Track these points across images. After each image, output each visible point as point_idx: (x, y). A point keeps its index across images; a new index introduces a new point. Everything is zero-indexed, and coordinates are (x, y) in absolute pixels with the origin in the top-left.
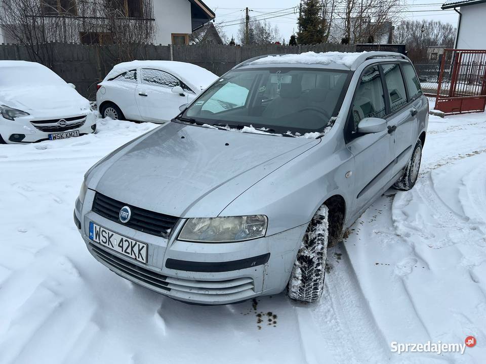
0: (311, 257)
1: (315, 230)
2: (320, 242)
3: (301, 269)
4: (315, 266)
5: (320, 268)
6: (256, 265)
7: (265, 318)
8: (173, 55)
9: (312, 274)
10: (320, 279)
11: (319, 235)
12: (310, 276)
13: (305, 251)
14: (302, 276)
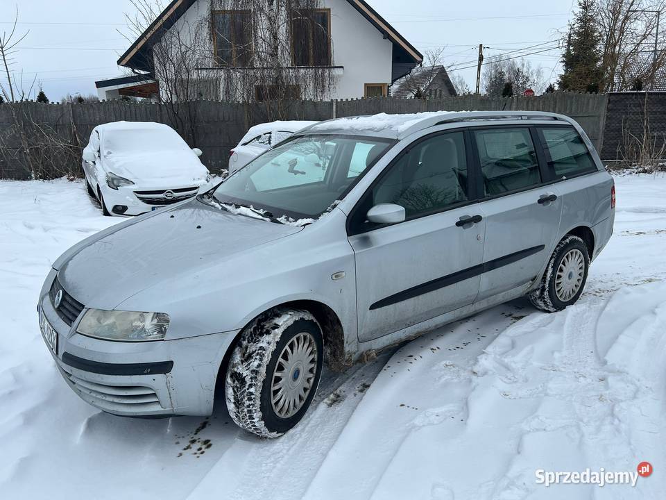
0: (244, 375)
1: (259, 341)
2: (258, 357)
3: (233, 389)
4: (247, 387)
5: (252, 390)
6: (151, 373)
7: (196, 446)
8: (336, 112)
9: (244, 397)
10: (253, 405)
11: (261, 348)
12: (242, 399)
13: (239, 367)
14: (235, 399)
